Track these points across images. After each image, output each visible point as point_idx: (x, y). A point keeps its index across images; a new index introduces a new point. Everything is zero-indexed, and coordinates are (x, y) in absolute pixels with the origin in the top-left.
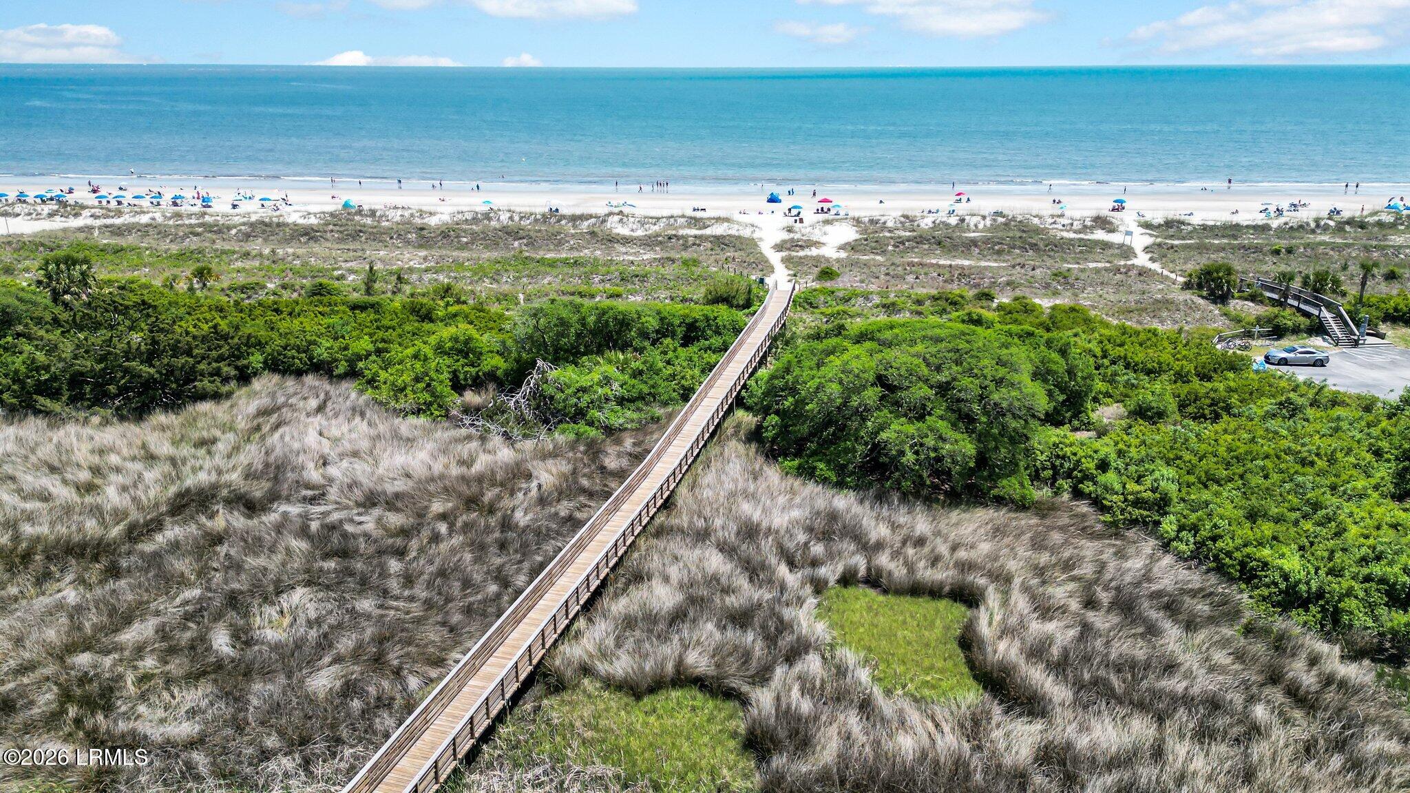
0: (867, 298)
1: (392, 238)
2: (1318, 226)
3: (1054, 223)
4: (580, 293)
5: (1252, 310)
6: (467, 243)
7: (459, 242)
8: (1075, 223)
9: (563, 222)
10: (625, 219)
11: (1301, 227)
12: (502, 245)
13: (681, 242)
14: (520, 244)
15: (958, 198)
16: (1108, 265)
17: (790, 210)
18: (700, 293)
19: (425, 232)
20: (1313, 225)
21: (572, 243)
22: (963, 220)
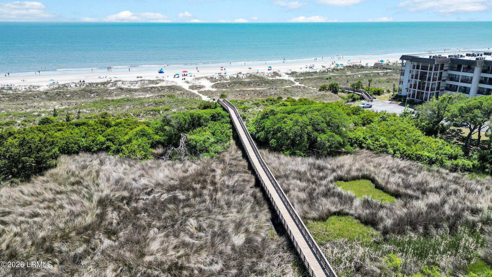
0: (248, 102)
1: (35, 98)
2: (328, 71)
3: (264, 75)
4: (154, 110)
5: (345, 95)
6: (70, 97)
7: (66, 97)
8: (269, 74)
9: (99, 85)
10: (124, 83)
11: (324, 71)
12: (86, 96)
13: (156, 89)
14: (94, 95)
15: (222, 69)
16: (290, 86)
17: (175, 75)
18: (196, 106)
19: (47, 94)
20: (327, 71)
21: (115, 93)
22: (238, 76)
